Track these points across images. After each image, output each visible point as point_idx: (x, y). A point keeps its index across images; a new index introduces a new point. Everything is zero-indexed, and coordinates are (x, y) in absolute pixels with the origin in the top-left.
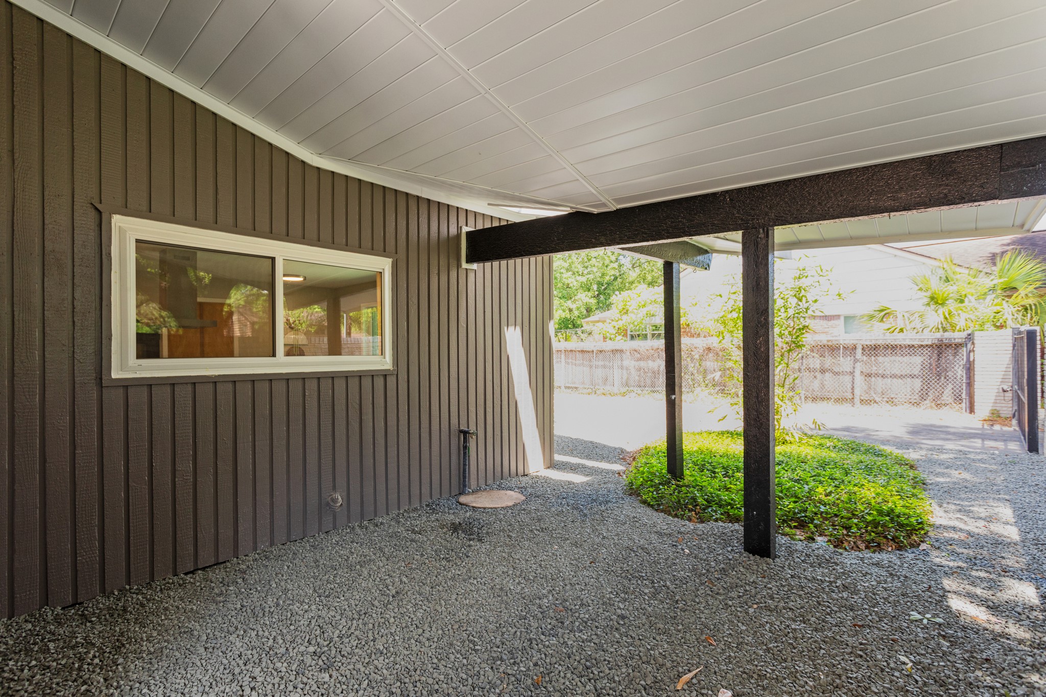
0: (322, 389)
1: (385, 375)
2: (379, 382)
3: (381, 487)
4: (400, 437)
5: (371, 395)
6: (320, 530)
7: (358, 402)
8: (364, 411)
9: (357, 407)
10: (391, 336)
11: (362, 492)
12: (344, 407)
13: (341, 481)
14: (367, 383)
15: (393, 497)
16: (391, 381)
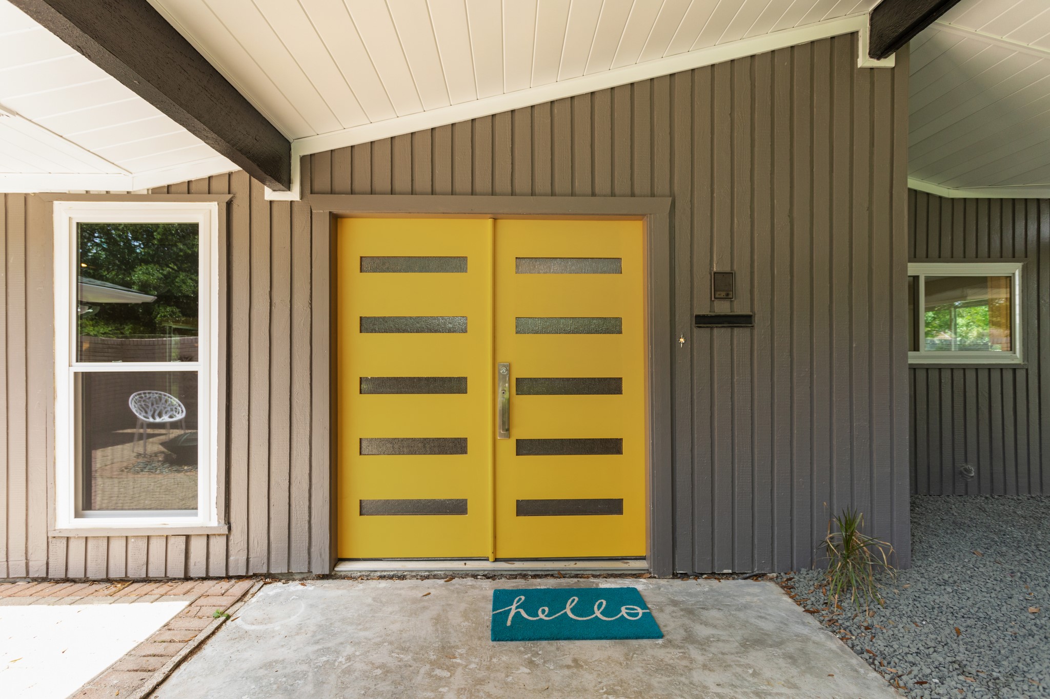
0: (955, 378)
1: (1014, 369)
2: (1008, 376)
3: (1011, 469)
4: (1031, 427)
5: (1000, 386)
6: (954, 492)
7: (987, 391)
8: (993, 399)
9: (987, 395)
10: (1022, 334)
11: (992, 469)
12: (974, 394)
13: (972, 455)
14: (996, 375)
15: (1023, 481)
16: (1021, 375)
